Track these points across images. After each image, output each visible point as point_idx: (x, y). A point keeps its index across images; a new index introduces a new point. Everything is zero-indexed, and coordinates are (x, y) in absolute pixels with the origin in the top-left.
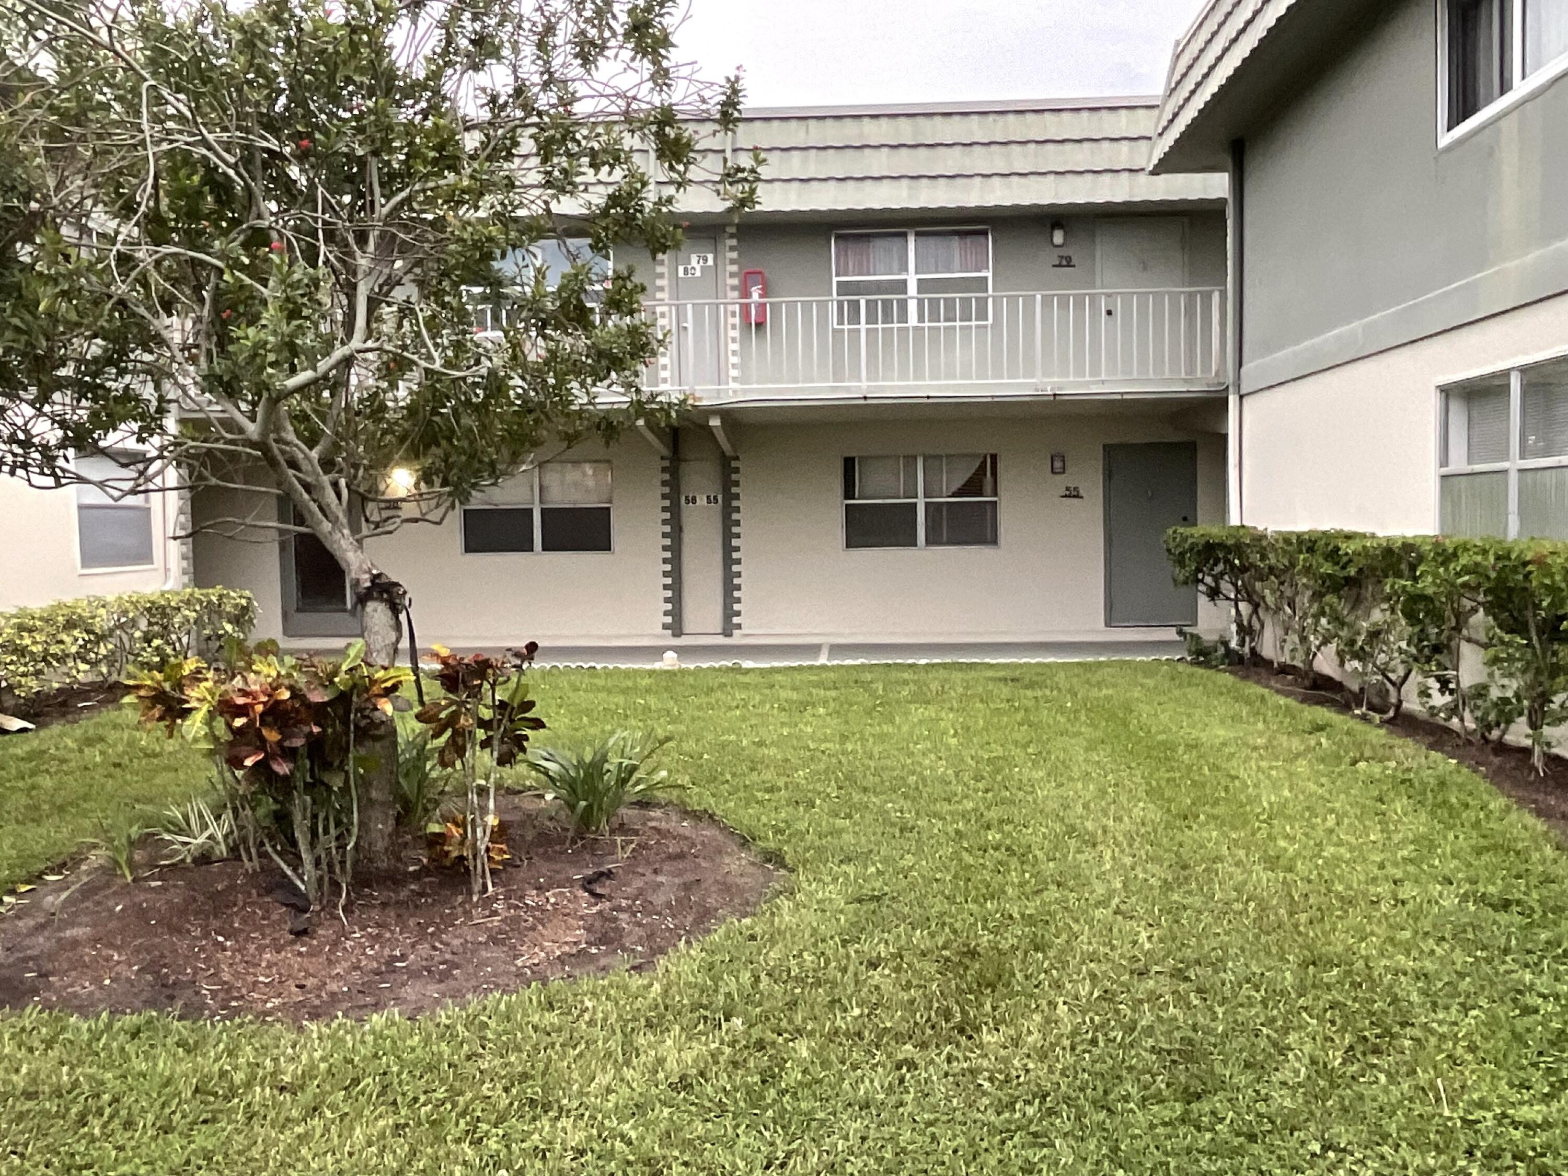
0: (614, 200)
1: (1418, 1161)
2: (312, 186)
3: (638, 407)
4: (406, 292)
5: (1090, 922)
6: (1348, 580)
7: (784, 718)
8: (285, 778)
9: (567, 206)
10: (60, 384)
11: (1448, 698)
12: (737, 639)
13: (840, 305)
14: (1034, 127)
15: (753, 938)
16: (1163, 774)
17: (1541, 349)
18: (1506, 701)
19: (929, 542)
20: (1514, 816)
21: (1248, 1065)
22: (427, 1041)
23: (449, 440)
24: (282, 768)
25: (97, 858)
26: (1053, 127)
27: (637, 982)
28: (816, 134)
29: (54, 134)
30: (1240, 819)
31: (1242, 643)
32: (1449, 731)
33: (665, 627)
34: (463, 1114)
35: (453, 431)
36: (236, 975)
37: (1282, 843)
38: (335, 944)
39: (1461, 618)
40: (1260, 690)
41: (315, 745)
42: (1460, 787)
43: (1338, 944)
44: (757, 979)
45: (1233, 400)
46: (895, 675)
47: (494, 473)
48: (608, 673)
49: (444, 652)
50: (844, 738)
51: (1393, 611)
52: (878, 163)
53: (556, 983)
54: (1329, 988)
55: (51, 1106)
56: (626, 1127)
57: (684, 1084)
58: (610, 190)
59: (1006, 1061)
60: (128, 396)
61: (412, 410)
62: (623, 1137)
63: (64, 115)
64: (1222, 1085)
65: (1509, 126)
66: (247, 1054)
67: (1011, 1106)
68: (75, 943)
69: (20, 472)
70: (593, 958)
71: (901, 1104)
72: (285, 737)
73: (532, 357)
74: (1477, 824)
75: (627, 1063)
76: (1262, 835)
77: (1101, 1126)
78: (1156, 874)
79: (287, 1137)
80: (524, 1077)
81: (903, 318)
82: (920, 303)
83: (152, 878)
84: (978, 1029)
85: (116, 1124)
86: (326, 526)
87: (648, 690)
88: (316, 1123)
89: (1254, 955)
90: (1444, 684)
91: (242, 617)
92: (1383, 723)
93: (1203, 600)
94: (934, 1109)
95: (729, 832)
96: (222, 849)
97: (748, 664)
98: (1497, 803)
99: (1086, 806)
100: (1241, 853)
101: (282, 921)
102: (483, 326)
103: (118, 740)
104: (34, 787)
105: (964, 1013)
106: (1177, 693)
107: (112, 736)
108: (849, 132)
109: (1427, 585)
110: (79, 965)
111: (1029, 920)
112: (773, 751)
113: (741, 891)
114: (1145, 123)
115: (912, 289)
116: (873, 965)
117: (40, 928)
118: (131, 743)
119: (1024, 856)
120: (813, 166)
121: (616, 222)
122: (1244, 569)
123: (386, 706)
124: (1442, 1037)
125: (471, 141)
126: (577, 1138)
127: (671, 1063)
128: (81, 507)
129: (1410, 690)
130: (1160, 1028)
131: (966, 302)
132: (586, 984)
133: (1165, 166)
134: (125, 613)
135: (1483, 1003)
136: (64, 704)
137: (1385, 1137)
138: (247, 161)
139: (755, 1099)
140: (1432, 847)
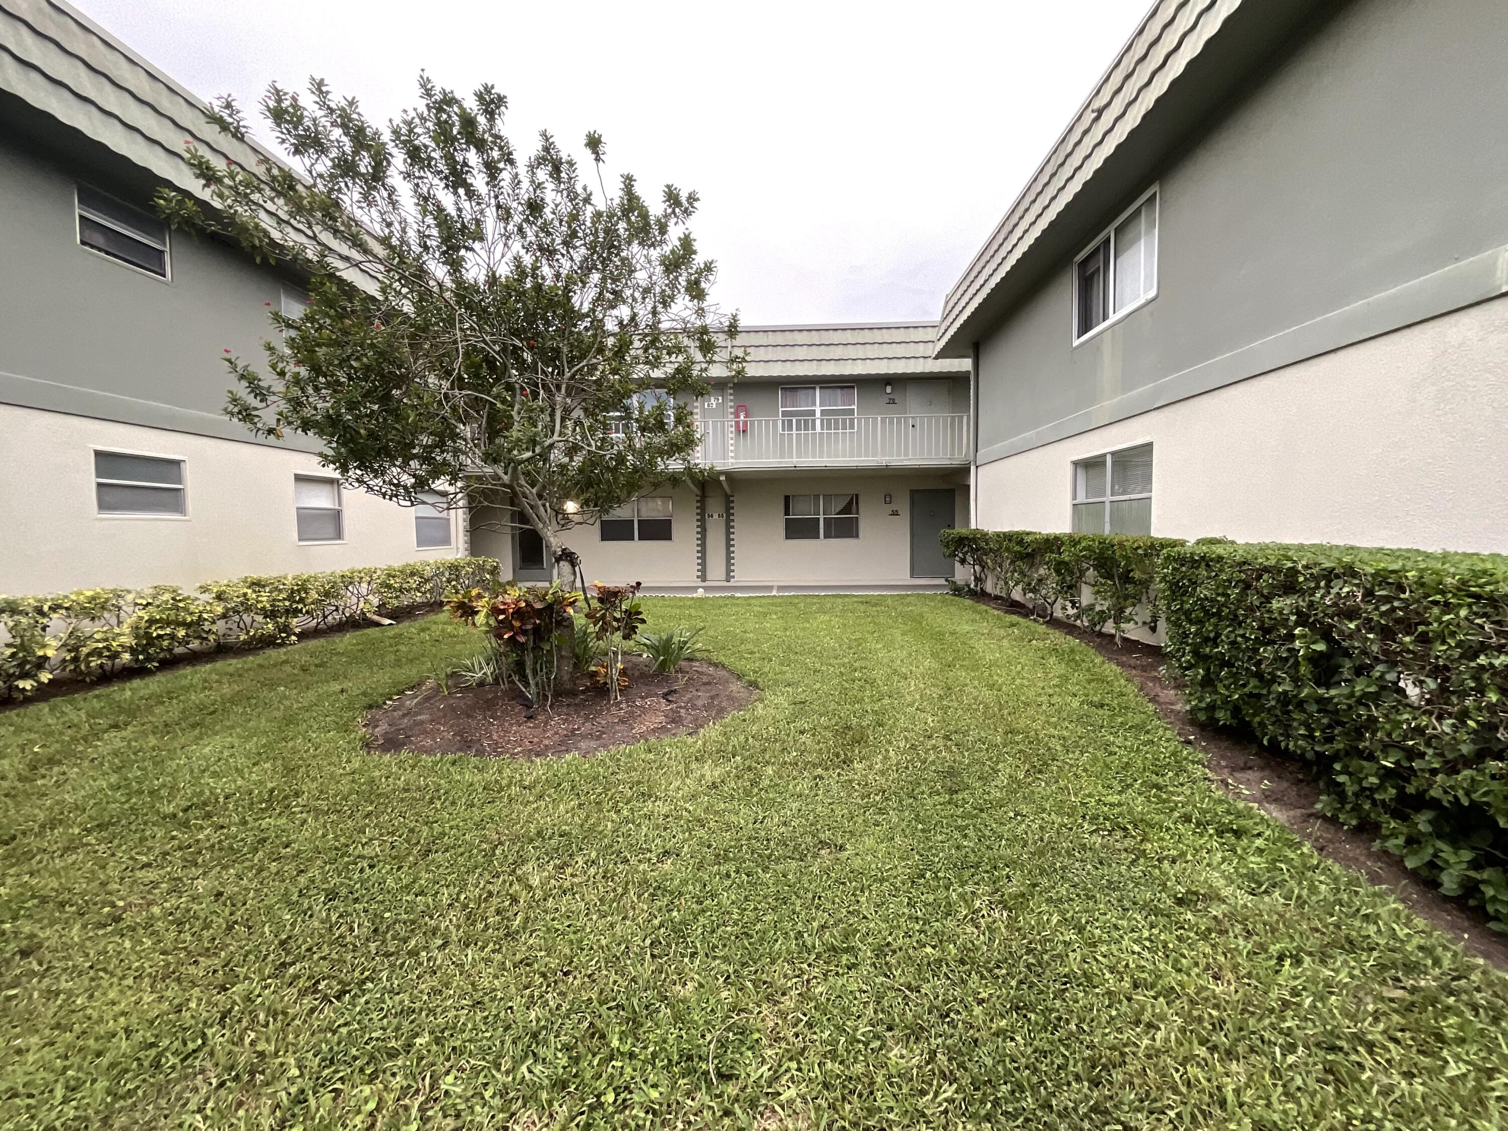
0: (678, 371)
1: (1059, 820)
2: (535, 362)
3: (688, 470)
4: (578, 413)
5: (904, 714)
6: (1028, 555)
7: (756, 619)
8: (523, 644)
9: (657, 374)
10: (414, 457)
11: (1075, 611)
12: (732, 583)
13: (783, 421)
14: (878, 336)
15: (744, 720)
16: (938, 646)
17: (1122, 443)
18: (1103, 612)
19: (825, 537)
20: (1106, 666)
21: (979, 778)
22: (592, 766)
23: (598, 485)
24: (522, 639)
25: (430, 683)
26: (886, 336)
27: (690, 740)
28: (772, 339)
29: (412, 336)
30: (975, 667)
31: (976, 586)
32: (1075, 626)
33: (698, 577)
34: (610, 799)
35: (600, 481)
36: (500, 737)
37: (995, 678)
38: (546, 723)
39: (1082, 573)
40: (984, 607)
41: (536, 630)
42: (1081, 652)
43: (1021, 724)
44: (747, 739)
45: (973, 468)
46: (809, 600)
47: (619, 501)
48: (671, 599)
49: (600, 585)
50: (786, 629)
51: (1049, 569)
52: (801, 353)
53: (653, 740)
54: (1018, 743)
55: (417, 795)
56: (687, 805)
57: (714, 786)
58: (676, 365)
59: (866, 776)
60: (445, 463)
61: (581, 470)
62: (686, 810)
63: (418, 328)
64: (968, 787)
65: (1107, 336)
66: (507, 772)
67: (869, 796)
68: (422, 722)
69: (394, 499)
70: (668, 730)
71: (817, 795)
72: (523, 624)
73: (638, 446)
74: (1088, 670)
75: (687, 776)
76: (986, 674)
77: (911, 805)
78: (936, 692)
79: (529, 809)
80: (639, 783)
81: (814, 428)
82: (822, 421)
83: (457, 692)
84: (852, 762)
85: (447, 803)
86: (541, 525)
87: (690, 607)
88: (543, 803)
89: (983, 729)
90: (1073, 604)
91: (494, 571)
92: (1045, 623)
93: (957, 565)
94: (832, 797)
95: (732, 673)
96: (490, 679)
97: (738, 595)
98: (1098, 660)
99: (902, 661)
100: (976, 682)
101: (520, 712)
102: (617, 431)
103: (436, 630)
104: (398, 651)
105: (845, 754)
106: (944, 609)
107: (434, 627)
108: (789, 338)
109: (1065, 557)
110: (425, 732)
111: (875, 712)
112: (751, 635)
113: (738, 700)
114: (932, 335)
115: (818, 414)
116: (802, 733)
117: (404, 716)
118: (443, 631)
119: (872, 683)
120: (770, 354)
121: (679, 381)
122: (977, 550)
123: (570, 611)
124: (1071, 766)
125: (610, 341)
126: (664, 810)
127: (708, 777)
128: (417, 518)
129: (1058, 605)
130: (938, 762)
131: (844, 421)
132: (667, 740)
133: (941, 355)
134: (439, 568)
135: (1090, 750)
136: (409, 612)
137: (1044, 810)
138: (504, 349)
139: (748, 793)
140: (1067, 679)
